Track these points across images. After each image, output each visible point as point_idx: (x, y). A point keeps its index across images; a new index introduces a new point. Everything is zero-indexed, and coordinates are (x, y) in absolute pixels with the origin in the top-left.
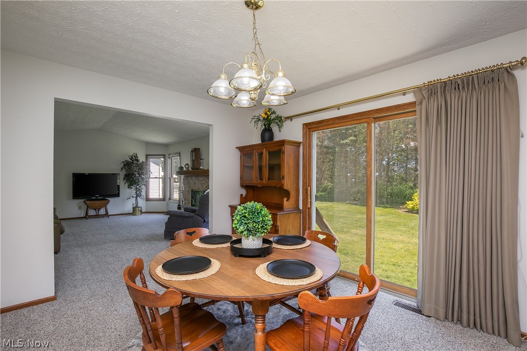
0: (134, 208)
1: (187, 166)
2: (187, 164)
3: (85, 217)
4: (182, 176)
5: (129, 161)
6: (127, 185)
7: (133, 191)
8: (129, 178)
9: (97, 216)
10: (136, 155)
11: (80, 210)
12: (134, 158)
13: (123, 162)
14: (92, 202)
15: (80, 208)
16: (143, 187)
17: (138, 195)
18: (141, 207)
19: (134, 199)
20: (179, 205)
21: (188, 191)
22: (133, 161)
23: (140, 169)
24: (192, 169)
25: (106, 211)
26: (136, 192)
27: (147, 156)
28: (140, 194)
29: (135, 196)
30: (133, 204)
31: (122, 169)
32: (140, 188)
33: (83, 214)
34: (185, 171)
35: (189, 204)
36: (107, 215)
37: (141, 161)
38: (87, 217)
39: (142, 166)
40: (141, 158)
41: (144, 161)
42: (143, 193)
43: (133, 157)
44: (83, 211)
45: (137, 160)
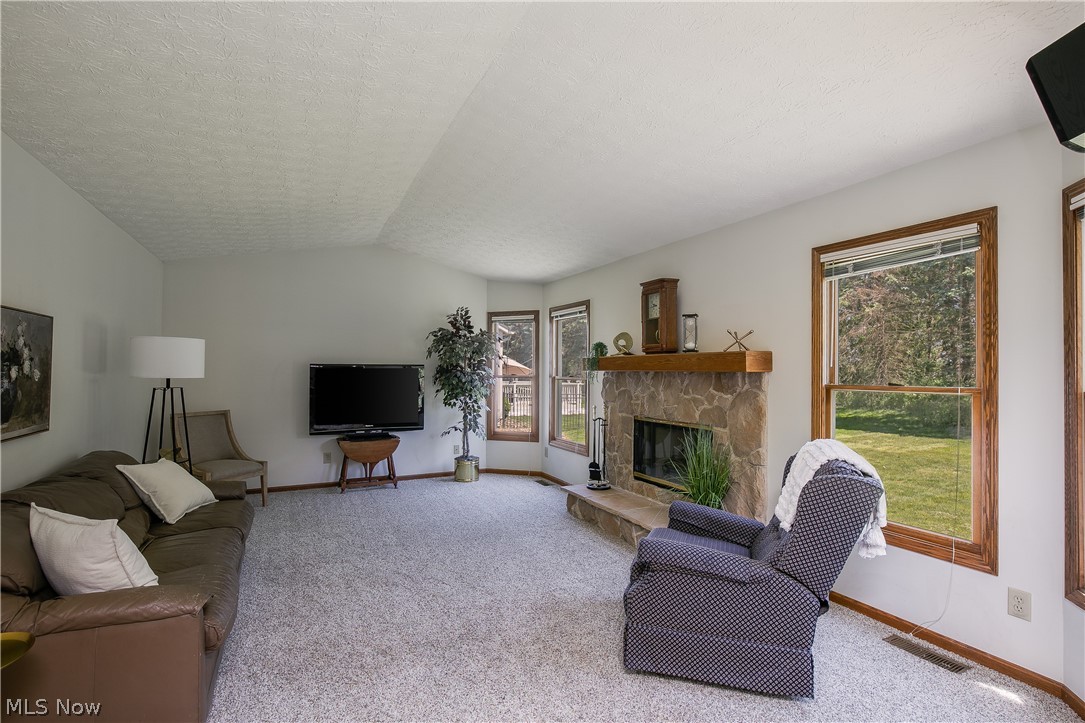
0: (458, 460)
1: (622, 342)
2: (623, 336)
3: (338, 484)
4: (600, 375)
5: (448, 331)
6: (442, 395)
7: (456, 415)
8: (448, 378)
9: (369, 481)
10: (467, 312)
11: (328, 465)
12: (461, 322)
13: (434, 334)
14: (356, 445)
15: (328, 458)
16: (483, 402)
17: (469, 425)
18: (477, 459)
19: (460, 434)
20: (594, 465)
21: (624, 421)
22: (458, 329)
23: (478, 352)
24: (647, 350)
25: (391, 467)
26: (465, 417)
27: (491, 315)
28: (476, 423)
29: (461, 426)
30: (456, 449)
31: (430, 353)
32: (476, 405)
33: (333, 476)
34: (613, 359)
35: (628, 462)
36: (391, 478)
37: (476, 331)
38: (343, 484)
39: (482, 344)
40: (479, 324)
41: (484, 329)
42: (482, 421)
43: (459, 318)
44: (334, 467)
45: (469, 328)
